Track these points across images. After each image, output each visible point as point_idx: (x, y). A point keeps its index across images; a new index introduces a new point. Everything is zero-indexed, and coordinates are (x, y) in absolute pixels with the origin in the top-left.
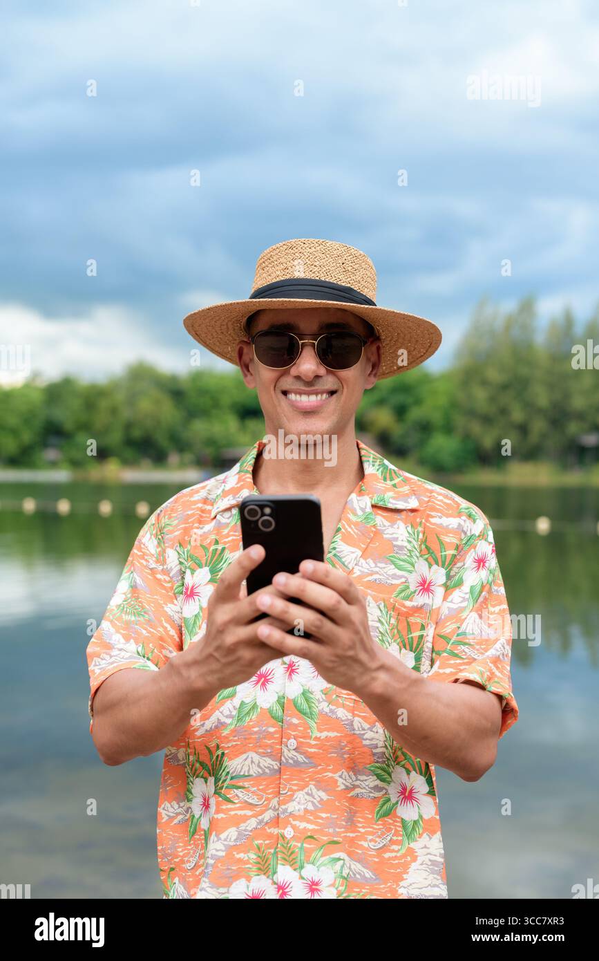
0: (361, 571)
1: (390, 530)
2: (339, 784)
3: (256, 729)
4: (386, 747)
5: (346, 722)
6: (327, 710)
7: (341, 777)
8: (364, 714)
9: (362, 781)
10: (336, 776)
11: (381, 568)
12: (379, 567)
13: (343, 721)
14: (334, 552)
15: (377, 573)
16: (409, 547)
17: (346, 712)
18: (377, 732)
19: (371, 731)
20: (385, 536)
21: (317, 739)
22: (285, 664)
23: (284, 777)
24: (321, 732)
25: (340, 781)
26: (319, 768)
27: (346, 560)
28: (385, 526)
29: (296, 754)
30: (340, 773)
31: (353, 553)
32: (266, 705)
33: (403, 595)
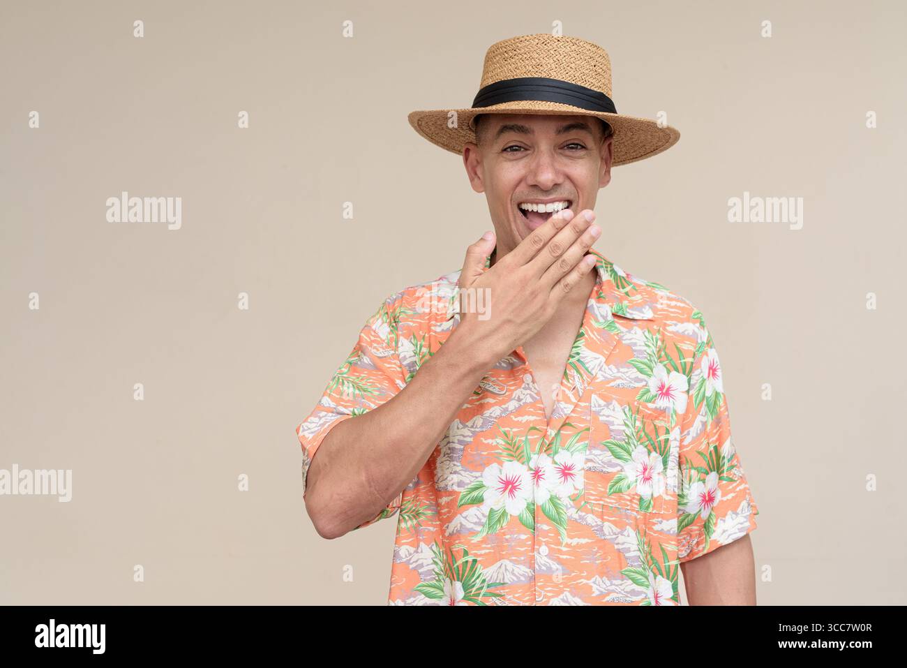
0: (604, 377)
1: (628, 336)
2: (593, 590)
3: (507, 537)
4: (640, 550)
5: (596, 528)
6: (576, 516)
7: (594, 583)
8: (613, 519)
9: (617, 585)
10: (590, 582)
11: (624, 373)
12: (621, 372)
13: (593, 527)
14: (577, 357)
15: (620, 378)
16: (648, 351)
17: (594, 517)
18: (628, 536)
19: (622, 535)
20: (624, 342)
21: (568, 545)
22: (531, 469)
23: (539, 584)
24: (572, 539)
25: (595, 587)
26: (573, 574)
27: (590, 365)
28: (623, 332)
29: (549, 561)
30: (593, 579)
31: (596, 358)
32: (516, 513)
33: (645, 397)
